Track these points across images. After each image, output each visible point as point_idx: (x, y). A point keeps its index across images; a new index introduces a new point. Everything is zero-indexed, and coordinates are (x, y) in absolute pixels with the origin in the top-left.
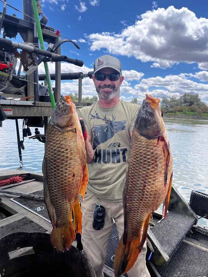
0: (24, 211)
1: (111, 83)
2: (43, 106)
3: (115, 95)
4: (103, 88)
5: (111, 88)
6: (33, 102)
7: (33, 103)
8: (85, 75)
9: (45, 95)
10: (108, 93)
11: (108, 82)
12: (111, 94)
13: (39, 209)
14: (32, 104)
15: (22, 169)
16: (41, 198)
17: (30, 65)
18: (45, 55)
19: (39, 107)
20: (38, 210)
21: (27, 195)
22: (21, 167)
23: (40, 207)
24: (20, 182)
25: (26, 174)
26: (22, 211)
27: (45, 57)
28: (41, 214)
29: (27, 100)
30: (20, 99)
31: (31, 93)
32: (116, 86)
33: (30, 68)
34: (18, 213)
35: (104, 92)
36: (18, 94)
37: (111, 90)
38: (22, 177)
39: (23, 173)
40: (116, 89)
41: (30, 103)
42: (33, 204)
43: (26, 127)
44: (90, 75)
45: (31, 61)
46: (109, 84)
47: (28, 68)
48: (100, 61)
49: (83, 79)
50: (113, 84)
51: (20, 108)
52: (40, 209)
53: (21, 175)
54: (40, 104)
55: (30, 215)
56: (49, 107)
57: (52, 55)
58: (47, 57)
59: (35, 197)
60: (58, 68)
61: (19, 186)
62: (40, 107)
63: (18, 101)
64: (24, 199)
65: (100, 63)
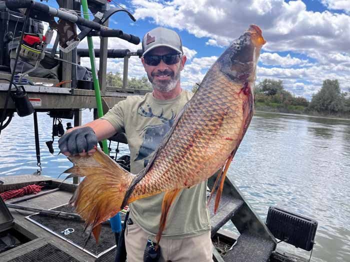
0: (47, 235)
1: (168, 68)
2: (83, 94)
3: (175, 84)
4: (157, 76)
5: (168, 75)
6: (70, 89)
7: (70, 91)
8: (132, 53)
9: (84, 79)
10: (165, 82)
11: (163, 66)
12: (169, 83)
13: (67, 232)
14: (68, 93)
15: (40, 174)
16: (69, 216)
17: (70, 40)
18: (92, 27)
19: (77, 95)
20: (65, 234)
21: (48, 211)
22: (39, 172)
23: (68, 229)
24: (38, 192)
25: (47, 182)
26: (43, 234)
27: (91, 29)
28: (71, 239)
29: (61, 86)
30: (52, 85)
31: (67, 77)
32: (176, 72)
33: (69, 44)
34: (37, 237)
35: (160, 81)
36: (49, 77)
37: (169, 78)
38: (41, 185)
39: (43, 180)
40: (176, 77)
41: (66, 90)
42: (58, 224)
43: (57, 123)
44: (139, 54)
45: (72, 34)
46: (166, 70)
47: (67, 43)
48: (150, 37)
49: (129, 57)
50: (171, 69)
51: (52, 97)
52: (69, 232)
53: (39, 183)
54: (78, 92)
55: (54, 239)
56: (90, 96)
57: (102, 28)
58: (93, 30)
59: (61, 214)
60: (103, 44)
61: (36, 199)
62: (79, 95)
63: (49, 87)
64: (45, 217)
65: (150, 40)
